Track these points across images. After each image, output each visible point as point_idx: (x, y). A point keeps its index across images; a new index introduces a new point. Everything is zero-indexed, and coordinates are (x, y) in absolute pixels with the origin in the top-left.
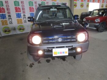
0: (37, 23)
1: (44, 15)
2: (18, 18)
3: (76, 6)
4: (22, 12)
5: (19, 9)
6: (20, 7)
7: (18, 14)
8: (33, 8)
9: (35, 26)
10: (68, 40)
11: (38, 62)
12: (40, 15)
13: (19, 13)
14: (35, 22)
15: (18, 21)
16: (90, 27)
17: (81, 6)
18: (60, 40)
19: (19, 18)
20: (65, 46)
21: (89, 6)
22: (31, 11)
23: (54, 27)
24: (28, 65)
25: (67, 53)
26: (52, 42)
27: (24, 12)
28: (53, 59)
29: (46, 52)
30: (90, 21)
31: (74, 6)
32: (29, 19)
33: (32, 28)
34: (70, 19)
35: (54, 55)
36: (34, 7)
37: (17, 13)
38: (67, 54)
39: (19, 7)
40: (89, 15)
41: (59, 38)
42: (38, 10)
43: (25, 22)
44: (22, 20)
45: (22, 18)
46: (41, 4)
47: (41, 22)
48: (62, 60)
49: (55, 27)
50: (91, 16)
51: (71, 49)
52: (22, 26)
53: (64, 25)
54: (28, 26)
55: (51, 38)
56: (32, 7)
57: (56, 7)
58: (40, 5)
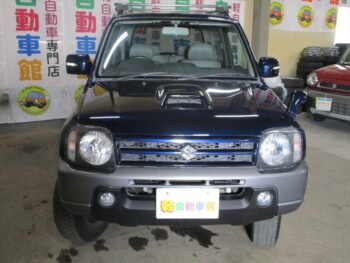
0: (103, 80)
1: (136, 51)
2: (25, 56)
3: (279, 17)
4: (42, 32)
5: (34, 16)
6: (40, 10)
7: (28, 37)
8: (92, 18)
9: (96, 95)
10: (223, 158)
11: (94, 243)
12: (118, 49)
13: (32, 33)
14: (97, 76)
15: (21, 68)
16: (337, 112)
17: (303, 19)
18: (188, 154)
19: (29, 55)
20: (208, 178)
21: (335, 22)
22: (81, 27)
23: (170, 102)
24: (51, 256)
25: (213, 209)
26: (158, 160)
27: (52, 32)
28: (157, 239)
29: (131, 198)
30: (334, 86)
31: (272, 16)
32: (73, 64)
33: (80, 101)
34: (242, 75)
35: (160, 215)
36: (97, 13)
37: (23, 33)
38: (215, 215)
39: (32, 11)
40: (335, 60)
41: (186, 144)
42: (113, 28)
43: (54, 72)
44: (40, 63)
45: (42, 57)
46: (126, 6)
47: (120, 79)
48: (196, 242)
49: (175, 101)
50: (343, 65)
51: (232, 193)
52: (40, 92)
53: (212, 95)
54: (64, 92)
55: (152, 144)
56: (87, 11)
57: (185, 19)
58: (121, 9)
